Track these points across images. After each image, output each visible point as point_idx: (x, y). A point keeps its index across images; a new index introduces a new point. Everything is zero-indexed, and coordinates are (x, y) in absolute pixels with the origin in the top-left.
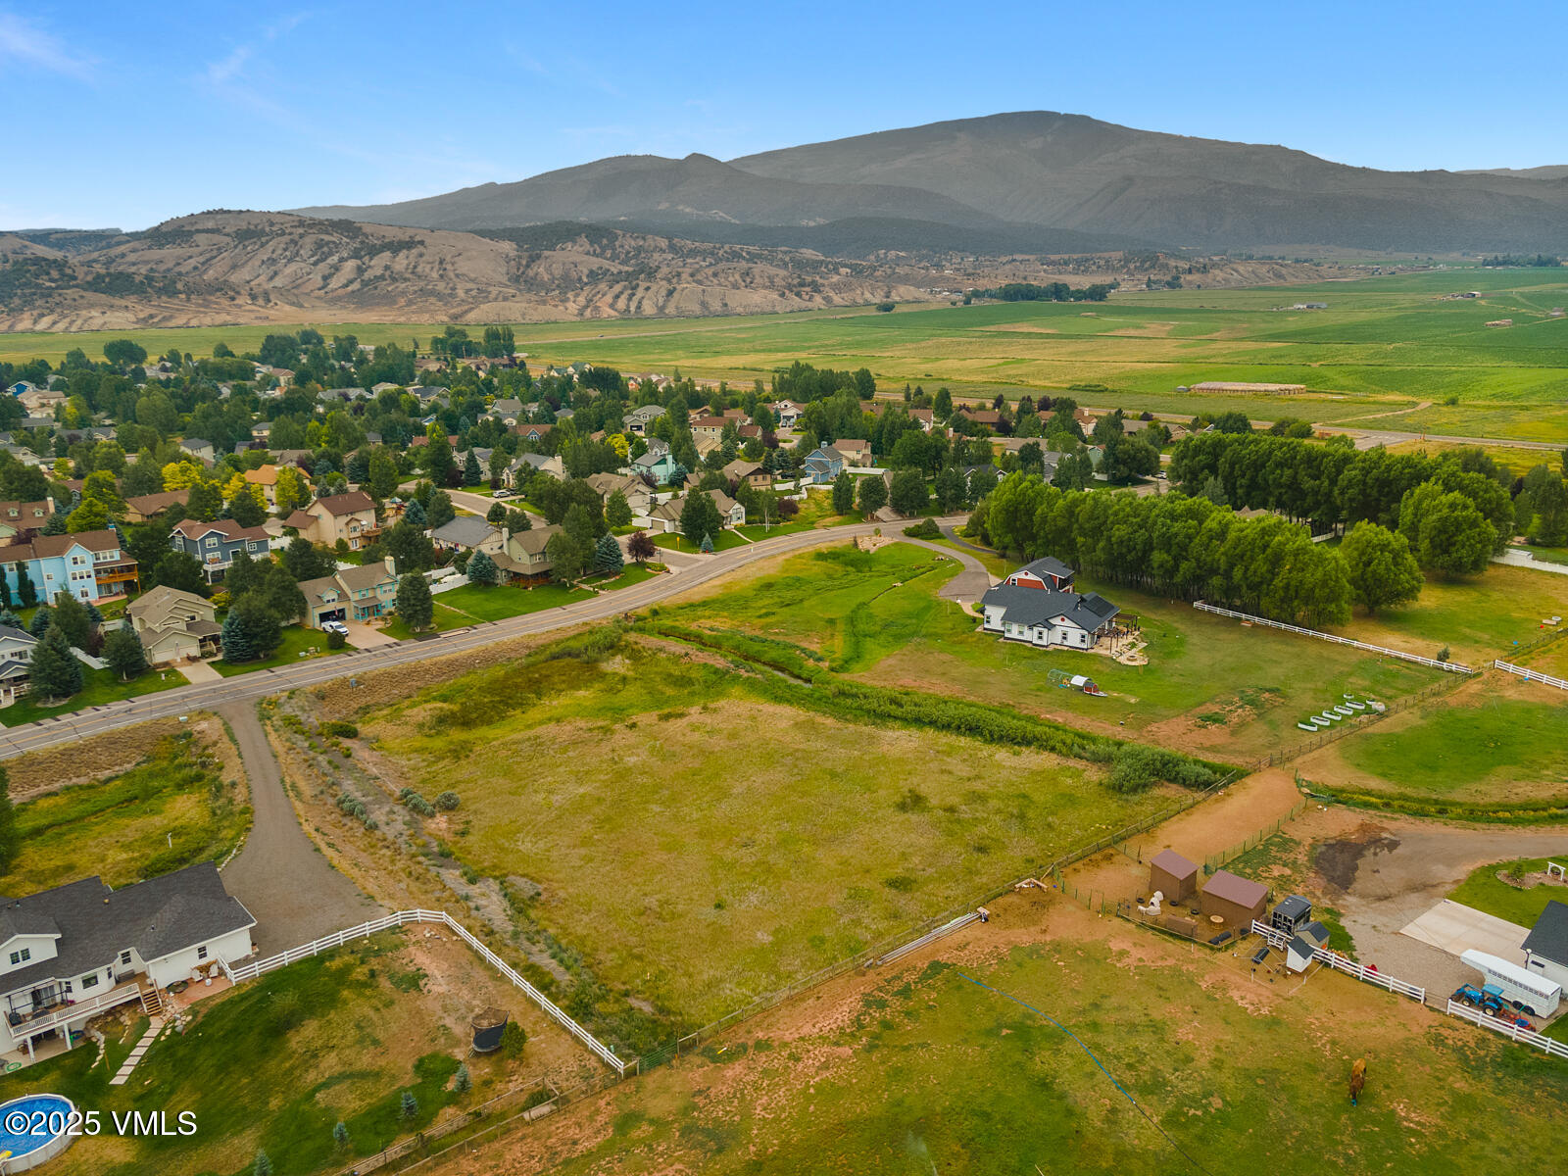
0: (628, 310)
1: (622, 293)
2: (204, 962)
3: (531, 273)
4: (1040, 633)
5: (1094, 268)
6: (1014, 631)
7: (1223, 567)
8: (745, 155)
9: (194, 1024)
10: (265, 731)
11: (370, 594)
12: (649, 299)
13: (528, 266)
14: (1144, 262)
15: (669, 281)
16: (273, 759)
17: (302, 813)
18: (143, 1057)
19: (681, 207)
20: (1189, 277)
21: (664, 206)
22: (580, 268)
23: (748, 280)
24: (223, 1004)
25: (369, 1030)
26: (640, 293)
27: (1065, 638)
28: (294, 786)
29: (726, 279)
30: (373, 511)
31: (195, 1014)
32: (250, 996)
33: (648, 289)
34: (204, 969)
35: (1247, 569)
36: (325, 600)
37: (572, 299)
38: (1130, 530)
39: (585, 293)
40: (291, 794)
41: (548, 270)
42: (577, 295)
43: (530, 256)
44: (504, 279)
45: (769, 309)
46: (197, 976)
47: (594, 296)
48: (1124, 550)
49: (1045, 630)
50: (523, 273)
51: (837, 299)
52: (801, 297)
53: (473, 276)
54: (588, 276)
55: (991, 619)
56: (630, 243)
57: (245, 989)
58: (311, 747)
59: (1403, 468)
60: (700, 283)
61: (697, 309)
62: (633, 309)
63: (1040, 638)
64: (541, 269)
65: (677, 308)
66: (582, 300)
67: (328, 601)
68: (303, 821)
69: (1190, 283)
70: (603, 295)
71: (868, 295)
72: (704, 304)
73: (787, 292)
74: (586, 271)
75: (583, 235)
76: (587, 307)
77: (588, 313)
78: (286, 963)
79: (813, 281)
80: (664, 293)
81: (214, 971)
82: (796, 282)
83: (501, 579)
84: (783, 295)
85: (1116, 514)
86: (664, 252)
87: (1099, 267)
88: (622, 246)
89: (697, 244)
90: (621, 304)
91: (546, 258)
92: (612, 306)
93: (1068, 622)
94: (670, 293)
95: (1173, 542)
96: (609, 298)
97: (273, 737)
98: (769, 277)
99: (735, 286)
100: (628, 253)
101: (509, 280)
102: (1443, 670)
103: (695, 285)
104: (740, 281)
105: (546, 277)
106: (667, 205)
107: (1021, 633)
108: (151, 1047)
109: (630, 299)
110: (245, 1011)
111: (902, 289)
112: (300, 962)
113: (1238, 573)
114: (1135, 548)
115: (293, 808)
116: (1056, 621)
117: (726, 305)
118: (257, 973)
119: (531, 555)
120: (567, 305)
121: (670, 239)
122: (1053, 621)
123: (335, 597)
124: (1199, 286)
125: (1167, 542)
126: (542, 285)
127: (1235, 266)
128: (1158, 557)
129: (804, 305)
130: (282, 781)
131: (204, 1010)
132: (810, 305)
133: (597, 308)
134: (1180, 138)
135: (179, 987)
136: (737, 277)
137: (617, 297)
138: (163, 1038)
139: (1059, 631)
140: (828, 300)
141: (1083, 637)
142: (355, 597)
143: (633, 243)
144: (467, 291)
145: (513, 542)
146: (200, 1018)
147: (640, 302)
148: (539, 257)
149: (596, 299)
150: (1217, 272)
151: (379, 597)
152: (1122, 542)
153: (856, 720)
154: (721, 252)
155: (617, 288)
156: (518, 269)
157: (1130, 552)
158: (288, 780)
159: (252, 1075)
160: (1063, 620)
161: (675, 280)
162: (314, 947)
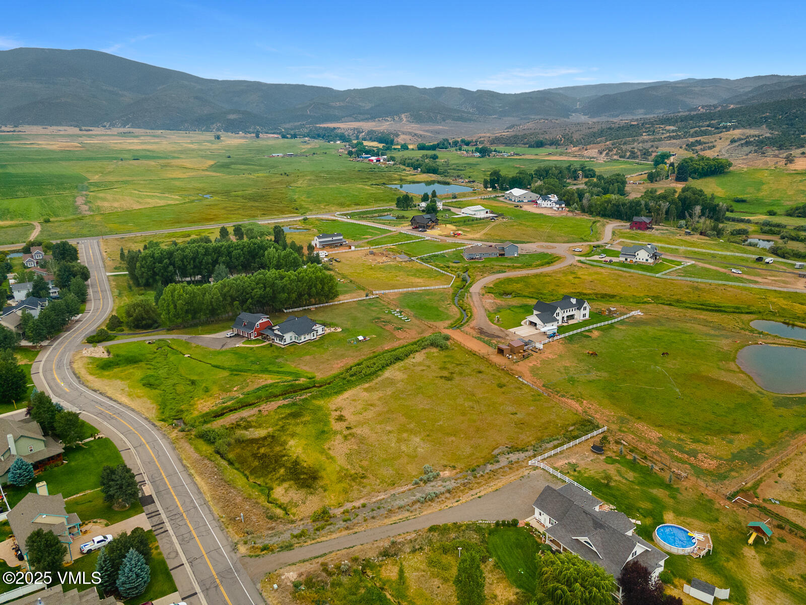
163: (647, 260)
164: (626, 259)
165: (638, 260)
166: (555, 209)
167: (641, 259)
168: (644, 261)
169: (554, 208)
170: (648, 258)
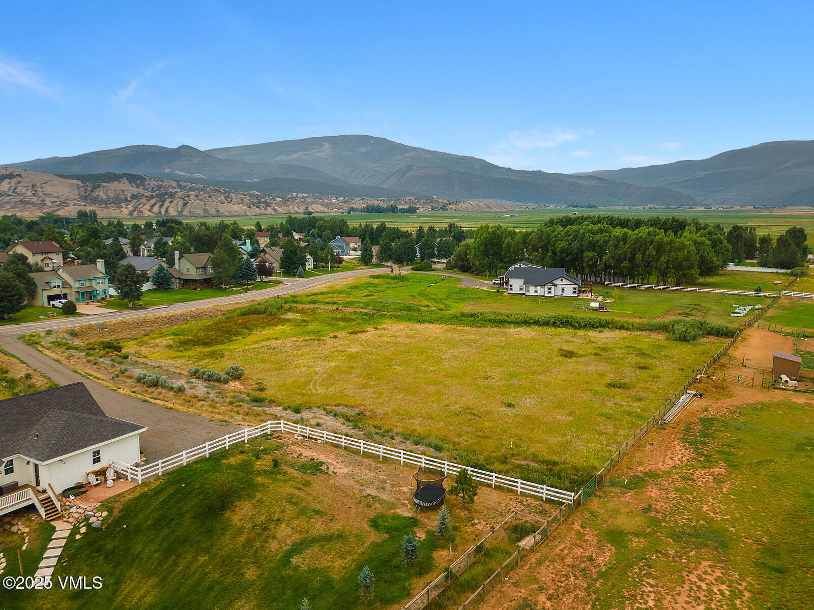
0: (160, 212)
1: (155, 204)
2: (98, 467)
3: (94, 195)
4: (550, 289)
5: (404, 202)
6: (532, 291)
7: (629, 255)
8: (212, 148)
9: (112, 519)
10: (37, 350)
11: (87, 284)
12: (172, 207)
13: (92, 191)
14: (427, 200)
15: (183, 199)
18: (60, 558)
19: (177, 172)
20: (450, 206)
21: (167, 171)
22: (126, 193)
23: (229, 200)
24: (137, 498)
25: (303, 504)
26: (167, 204)
27: (563, 292)
29: (216, 199)
30: (61, 255)
31: (110, 510)
32: (163, 489)
33: (171, 202)
34: (102, 473)
35: (644, 254)
36: (53, 285)
37: (124, 206)
38: (567, 243)
39: (133, 204)
41: (106, 193)
42: (128, 205)
43: (94, 186)
44: (77, 198)
45: (243, 213)
46: (93, 480)
47: (139, 205)
48: (564, 255)
49: (553, 287)
50: (89, 195)
51: (280, 210)
52: (260, 208)
53: (56, 195)
54: (131, 198)
55: (513, 287)
56: (154, 183)
57: (153, 486)
58: (88, 355)
59: (673, 223)
60: (201, 200)
61: (202, 213)
62: (163, 212)
63: (550, 292)
64: (101, 193)
65: (190, 212)
66: (130, 207)
67: (55, 287)
69: (450, 208)
70: (144, 205)
71: (296, 209)
72: (205, 211)
73: (252, 206)
74: (130, 195)
75: (125, 178)
76: (135, 211)
77: (135, 214)
78: (184, 462)
79: (265, 201)
80: (181, 204)
81: (110, 475)
82: (256, 201)
83: (176, 284)
84: (250, 207)
85: (556, 236)
86: (175, 188)
87: (406, 202)
88: (149, 185)
89: (194, 185)
90: (156, 209)
91: (104, 187)
92: (150, 211)
93: (565, 281)
94: (185, 204)
95: (597, 245)
96: (148, 206)
97: (47, 352)
98: (241, 199)
99: (222, 202)
100: (153, 188)
101: (80, 198)
102: (761, 296)
103: (198, 201)
104: (224, 200)
105: (104, 198)
106: (170, 170)
107: (536, 291)
108: (65, 548)
109: (161, 206)
110: (164, 503)
111: (314, 206)
112: (197, 462)
113: (639, 256)
114: (571, 253)
116: (557, 282)
117: (218, 211)
118: (160, 472)
119: (197, 268)
120: (122, 209)
121: (178, 182)
122: (555, 282)
123: (61, 284)
124: (456, 210)
125: (593, 246)
126: (103, 201)
127: (469, 202)
128: (588, 254)
129: (262, 212)
130: (76, 372)
131: (118, 507)
132: (266, 212)
133: (140, 212)
134: (429, 151)
135: (79, 490)
136: (222, 198)
137: (153, 206)
138: (78, 537)
139: (560, 287)
140: (275, 210)
141: (575, 289)
142: (76, 285)
143: (156, 183)
144: (53, 202)
145: (183, 261)
146: (116, 513)
147: (167, 209)
148: (99, 186)
149: (139, 207)
150: (462, 204)
151: (94, 286)
152: (563, 250)
153: (483, 326)
154: (208, 189)
155: (153, 201)
156: (86, 193)
157: (568, 256)
159: (208, 553)
160: (562, 280)
161: (186, 199)
162: (207, 449)
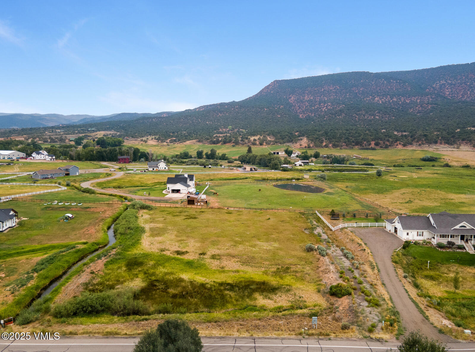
10: (392, 303)
16: (385, 282)
17: (370, 256)
28: (373, 268)
40: (375, 264)
58: (361, 283)
68: (370, 253)
97: (386, 297)
115: (374, 259)
130: (379, 271)
158: (376, 271)
163: (165, 168)
164: (153, 169)
165: (160, 169)
166: (49, 160)
167: (162, 168)
168: (164, 169)
169: (47, 159)
170: (166, 167)
